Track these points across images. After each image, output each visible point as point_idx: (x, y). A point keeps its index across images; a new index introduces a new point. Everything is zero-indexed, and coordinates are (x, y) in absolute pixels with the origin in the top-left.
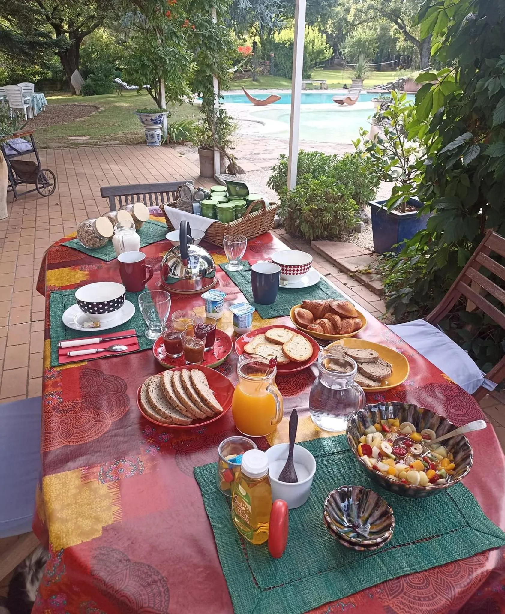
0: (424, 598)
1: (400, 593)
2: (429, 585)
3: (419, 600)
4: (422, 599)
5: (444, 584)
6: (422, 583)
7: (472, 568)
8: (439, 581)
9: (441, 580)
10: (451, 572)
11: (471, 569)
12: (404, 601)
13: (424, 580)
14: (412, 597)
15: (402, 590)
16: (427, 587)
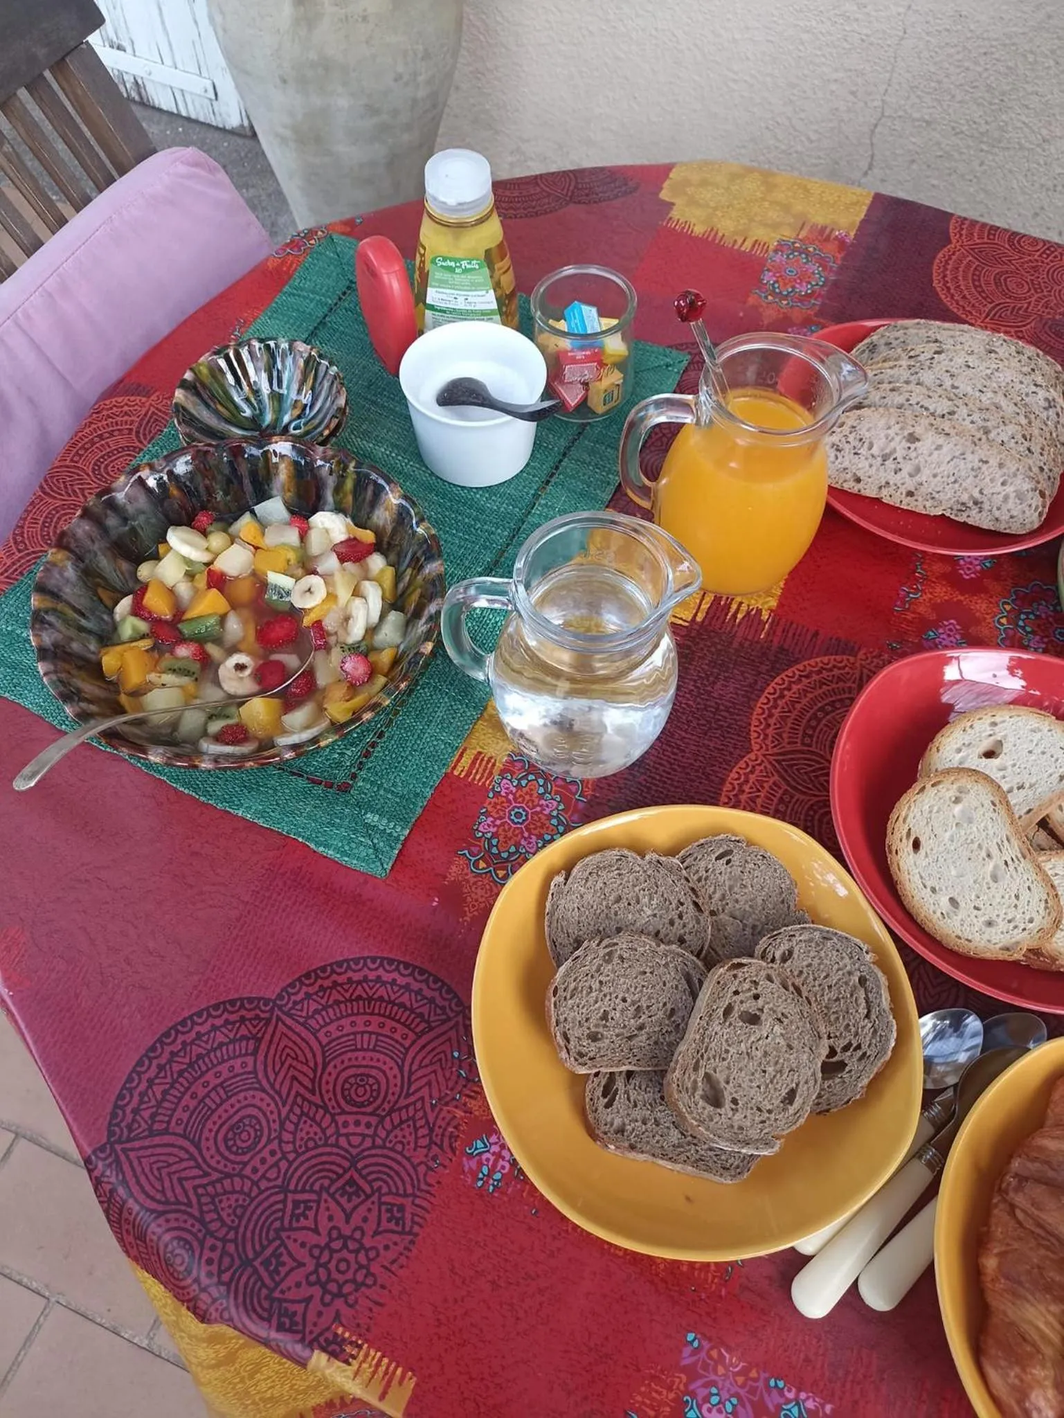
0: (93, 444)
1: (139, 427)
2: (94, 470)
3: (101, 437)
4: (96, 439)
5: (66, 487)
6: (107, 466)
7: (20, 551)
8: (76, 488)
9: (74, 491)
10: (59, 519)
11: (21, 547)
12: (126, 418)
13: (108, 473)
14: (116, 433)
15: (138, 432)
16: (95, 464)
